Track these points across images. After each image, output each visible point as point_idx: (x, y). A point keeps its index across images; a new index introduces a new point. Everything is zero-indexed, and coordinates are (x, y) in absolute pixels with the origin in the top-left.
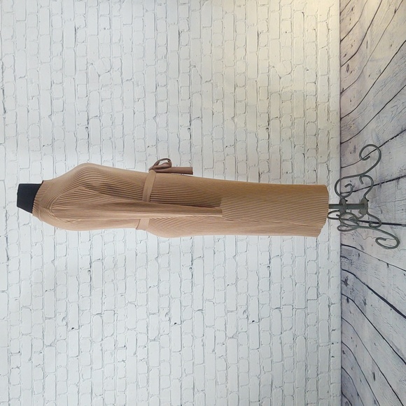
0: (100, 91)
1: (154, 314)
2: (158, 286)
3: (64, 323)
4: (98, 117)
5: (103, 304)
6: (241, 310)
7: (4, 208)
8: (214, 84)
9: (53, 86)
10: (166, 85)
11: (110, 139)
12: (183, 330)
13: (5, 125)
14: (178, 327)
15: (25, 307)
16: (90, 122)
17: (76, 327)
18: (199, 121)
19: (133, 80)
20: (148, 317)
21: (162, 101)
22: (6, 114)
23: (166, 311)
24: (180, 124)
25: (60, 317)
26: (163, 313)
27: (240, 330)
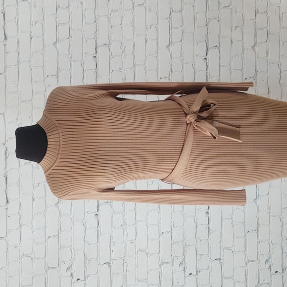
0: (109, 16)
1: (167, 263)
2: (171, 232)
3: (69, 273)
4: (108, 45)
5: (111, 251)
6: (263, 260)
7: (4, 144)
8: (233, 10)
9: (59, 10)
10: (181, 11)
11: (120, 69)
12: (198, 281)
13: (6, 53)
14: (193, 278)
15: (26, 255)
16: (99, 50)
17: (82, 278)
18: (216, 50)
19: (145, 5)
20: (161, 267)
21: (176, 28)
22: (7, 41)
23: (180, 260)
24: (196, 54)
25: (64, 267)
26: (177, 262)
27: (261, 281)
